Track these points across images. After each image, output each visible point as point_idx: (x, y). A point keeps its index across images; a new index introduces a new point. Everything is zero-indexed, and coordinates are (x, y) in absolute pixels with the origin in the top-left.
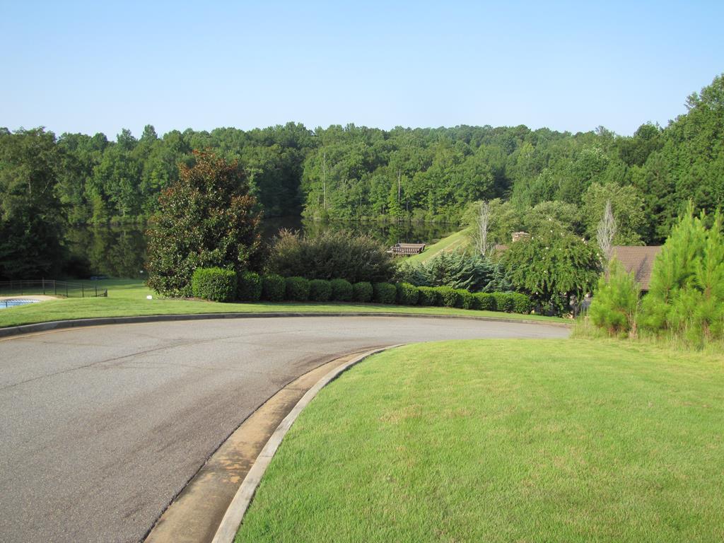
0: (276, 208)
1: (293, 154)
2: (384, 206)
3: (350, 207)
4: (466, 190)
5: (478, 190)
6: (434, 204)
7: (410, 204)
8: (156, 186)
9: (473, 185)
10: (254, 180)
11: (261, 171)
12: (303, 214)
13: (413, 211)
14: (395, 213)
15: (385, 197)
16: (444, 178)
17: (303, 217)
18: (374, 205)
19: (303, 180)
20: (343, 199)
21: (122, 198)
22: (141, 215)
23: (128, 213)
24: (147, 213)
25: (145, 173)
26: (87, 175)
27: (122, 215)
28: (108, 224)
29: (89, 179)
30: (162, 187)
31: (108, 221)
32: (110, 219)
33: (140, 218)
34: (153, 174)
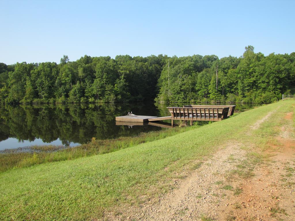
0: (140, 96)
1: (157, 68)
2: (206, 92)
3: (182, 93)
4: (268, 77)
5: (278, 77)
6: (243, 90)
7: (225, 91)
8: (65, 81)
9: (273, 73)
10: (124, 78)
11: (128, 72)
12: (156, 99)
13: (227, 95)
14: (214, 96)
15: (206, 86)
16: (250, 71)
17: (155, 102)
18: (200, 92)
19: (159, 80)
20: (178, 88)
21: (42, 88)
22: (52, 98)
23: (45, 97)
24: (57, 98)
25: (60, 74)
26: (27, 75)
27: (42, 98)
28: (31, 103)
29: (28, 78)
30: (67, 82)
31: (31, 102)
32: (33, 100)
33: (51, 100)
34: (63, 74)
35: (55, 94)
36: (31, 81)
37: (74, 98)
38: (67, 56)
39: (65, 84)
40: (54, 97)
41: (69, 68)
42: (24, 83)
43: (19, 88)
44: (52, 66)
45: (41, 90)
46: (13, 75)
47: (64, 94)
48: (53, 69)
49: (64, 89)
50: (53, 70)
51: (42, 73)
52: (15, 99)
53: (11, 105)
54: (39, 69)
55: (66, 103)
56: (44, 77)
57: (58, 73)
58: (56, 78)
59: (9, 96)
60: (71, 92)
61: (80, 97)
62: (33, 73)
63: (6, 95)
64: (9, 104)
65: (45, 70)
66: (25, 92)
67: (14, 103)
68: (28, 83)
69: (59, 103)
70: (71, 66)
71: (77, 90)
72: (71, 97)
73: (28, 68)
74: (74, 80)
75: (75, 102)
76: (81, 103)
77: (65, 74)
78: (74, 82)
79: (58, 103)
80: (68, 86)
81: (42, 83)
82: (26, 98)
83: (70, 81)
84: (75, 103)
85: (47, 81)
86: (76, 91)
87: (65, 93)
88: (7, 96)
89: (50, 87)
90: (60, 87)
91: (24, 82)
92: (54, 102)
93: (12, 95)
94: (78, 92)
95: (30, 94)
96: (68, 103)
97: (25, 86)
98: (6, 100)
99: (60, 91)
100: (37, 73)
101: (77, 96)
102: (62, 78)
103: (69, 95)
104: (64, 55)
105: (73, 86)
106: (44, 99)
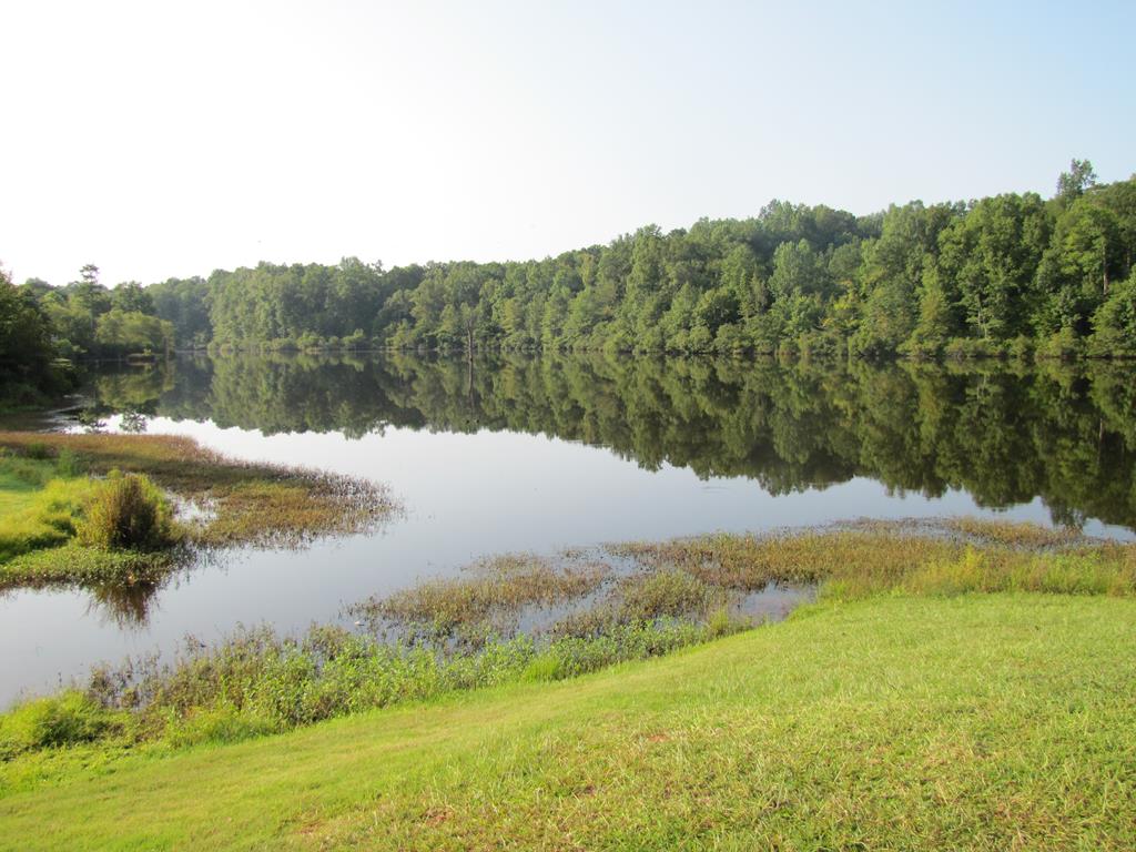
8: (1075, 267)
21: (983, 297)
22: (1021, 338)
23: (993, 332)
24: (1041, 335)
25: (1055, 240)
26: (927, 250)
27: (982, 337)
28: (939, 356)
29: (928, 259)
30: (1085, 270)
31: (940, 349)
32: (947, 344)
33: (1017, 345)
34: (1070, 240)
35: (1034, 318)
36: (941, 270)
37: (1115, 338)
38: (1087, 162)
39: (1076, 279)
40: (1030, 332)
41: (1095, 214)
42: (916, 278)
43: (896, 297)
44: (1021, 209)
45: (978, 304)
46: (877, 251)
47: (1073, 322)
48: (1027, 218)
49: (1073, 302)
50: (1026, 223)
51: (984, 238)
52: (884, 338)
53: (867, 361)
54: (970, 224)
55: (1079, 355)
56: (991, 253)
57: (1045, 235)
58: (1040, 255)
59: (862, 328)
60: (1104, 313)
62: (947, 240)
63: (854, 323)
64: (860, 356)
65: (996, 226)
66: (918, 313)
67: (877, 353)
68: (930, 278)
69: (1048, 357)
70: (1107, 203)
71: (1129, 305)
72: (1103, 333)
73: (931, 220)
74: (1117, 261)
75: (1120, 352)
77: (1077, 236)
78: (1116, 271)
79: (1042, 358)
80: (1087, 288)
81: (980, 279)
82: (920, 335)
83: (1101, 265)
84: (1117, 358)
85: (1000, 269)
86: (1124, 308)
87: (1077, 317)
88: (856, 328)
89: (1012, 293)
90: (1055, 291)
91: (914, 274)
92: (1029, 351)
93: (874, 326)
95: (936, 321)
96: (1085, 357)
97: (919, 290)
98: (851, 341)
99: (1052, 310)
100: (963, 240)
101: (1127, 328)
102: (1062, 255)
103: (1091, 325)
104: (1073, 161)
105: (1111, 287)
106: (987, 339)
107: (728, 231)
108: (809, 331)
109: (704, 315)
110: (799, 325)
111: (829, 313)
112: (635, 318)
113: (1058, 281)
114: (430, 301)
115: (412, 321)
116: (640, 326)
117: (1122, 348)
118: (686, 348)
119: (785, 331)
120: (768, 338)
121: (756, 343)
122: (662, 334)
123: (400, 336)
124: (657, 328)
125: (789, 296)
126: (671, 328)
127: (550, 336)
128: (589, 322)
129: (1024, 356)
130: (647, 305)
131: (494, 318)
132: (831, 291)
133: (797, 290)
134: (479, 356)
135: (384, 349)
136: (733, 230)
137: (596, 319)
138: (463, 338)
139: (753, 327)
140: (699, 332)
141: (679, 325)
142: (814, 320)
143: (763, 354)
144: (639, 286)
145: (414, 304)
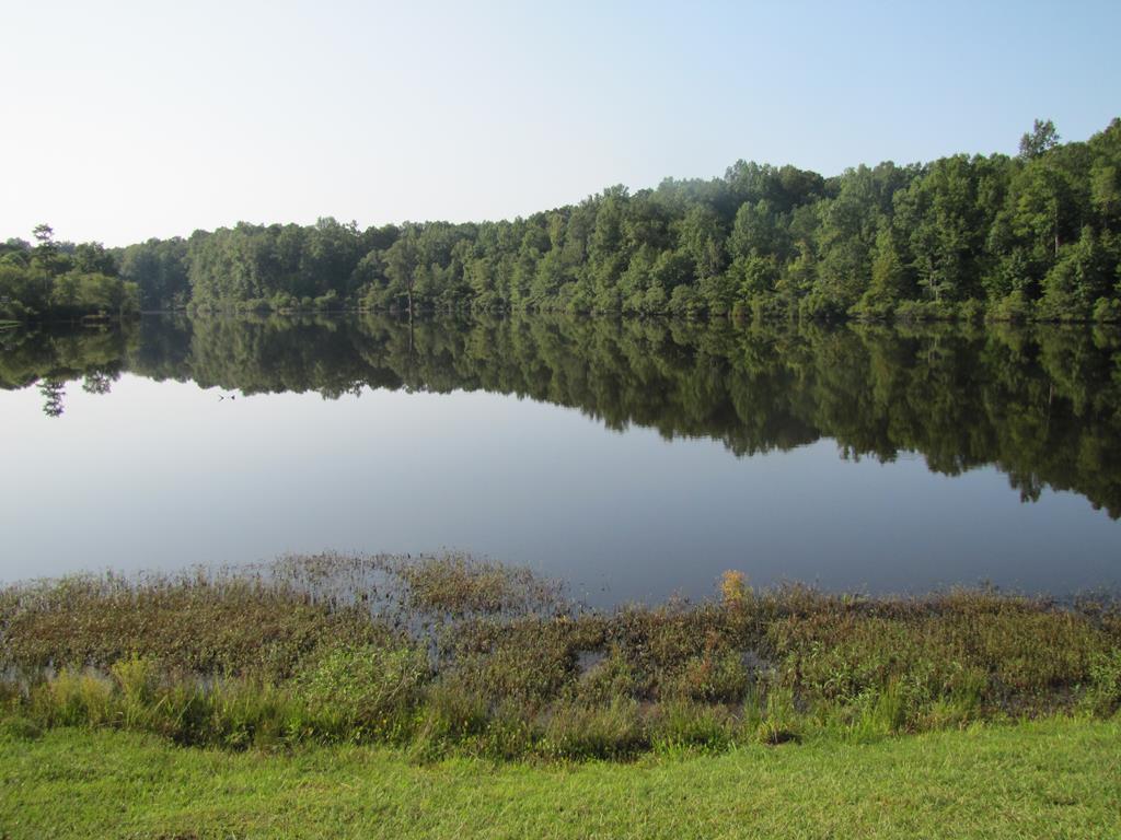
8: (1027, 229)
21: (934, 259)
22: (971, 301)
23: (943, 293)
24: (992, 298)
25: (1009, 201)
26: (882, 211)
27: (934, 299)
28: (889, 319)
29: (882, 221)
30: (1036, 231)
31: (890, 311)
32: (897, 307)
33: (967, 308)
34: (1022, 201)
35: (985, 281)
36: (896, 232)
37: (1064, 301)
38: (1050, 123)
39: (1026, 242)
40: (981, 295)
41: (1047, 174)
42: (870, 240)
43: (849, 259)
44: (977, 170)
45: (929, 266)
46: (833, 212)
47: (1024, 285)
48: (982, 179)
49: (1024, 264)
50: (980, 184)
51: (938, 199)
52: (834, 300)
53: (817, 324)
54: (926, 184)
55: (1028, 319)
56: (944, 214)
57: (1000, 193)
58: (993, 217)
59: (814, 290)
60: (1055, 275)
61: (1092, 297)
62: (902, 200)
63: (806, 284)
64: (810, 318)
65: (951, 186)
66: (870, 275)
67: (828, 315)
68: (884, 239)
69: (998, 320)
70: (1061, 163)
71: (1079, 268)
72: (1052, 295)
73: (886, 181)
74: (1069, 224)
75: (1068, 316)
76: (1095, 322)
77: (1030, 198)
78: (1068, 234)
79: (992, 321)
80: (1039, 251)
81: (931, 241)
82: (870, 297)
83: (1053, 227)
84: (1065, 322)
85: (952, 231)
86: (1074, 271)
87: (1027, 280)
88: (809, 289)
89: (965, 255)
90: (1006, 253)
91: (869, 235)
92: (979, 314)
93: (826, 288)
94: (1086, 275)
95: (887, 283)
96: (1034, 321)
97: (872, 251)
98: (802, 303)
99: (1004, 273)
100: (916, 200)
101: (1076, 292)
102: (1016, 217)
103: (1041, 288)
104: (1036, 121)
105: (1062, 250)
106: (938, 302)
107: (691, 191)
108: (762, 293)
109: (660, 276)
110: (753, 286)
111: (782, 275)
112: (594, 279)
113: (1010, 243)
114: (401, 260)
115: (385, 281)
116: (599, 288)
117: (1070, 312)
118: (641, 308)
119: (739, 292)
120: (722, 299)
121: (710, 305)
122: (619, 295)
123: (372, 296)
124: (614, 289)
125: (746, 257)
126: (627, 289)
127: (518, 296)
128: (556, 283)
129: (974, 320)
130: (606, 265)
131: (465, 278)
132: (786, 253)
133: (753, 251)
134: (450, 317)
135: (356, 309)
136: (697, 190)
137: (561, 279)
138: (435, 299)
139: (707, 288)
140: (655, 293)
141: (636, 286)
142: (767, 282)
143: (717, 315)
144: (599, 247)
145: (386, 265)
